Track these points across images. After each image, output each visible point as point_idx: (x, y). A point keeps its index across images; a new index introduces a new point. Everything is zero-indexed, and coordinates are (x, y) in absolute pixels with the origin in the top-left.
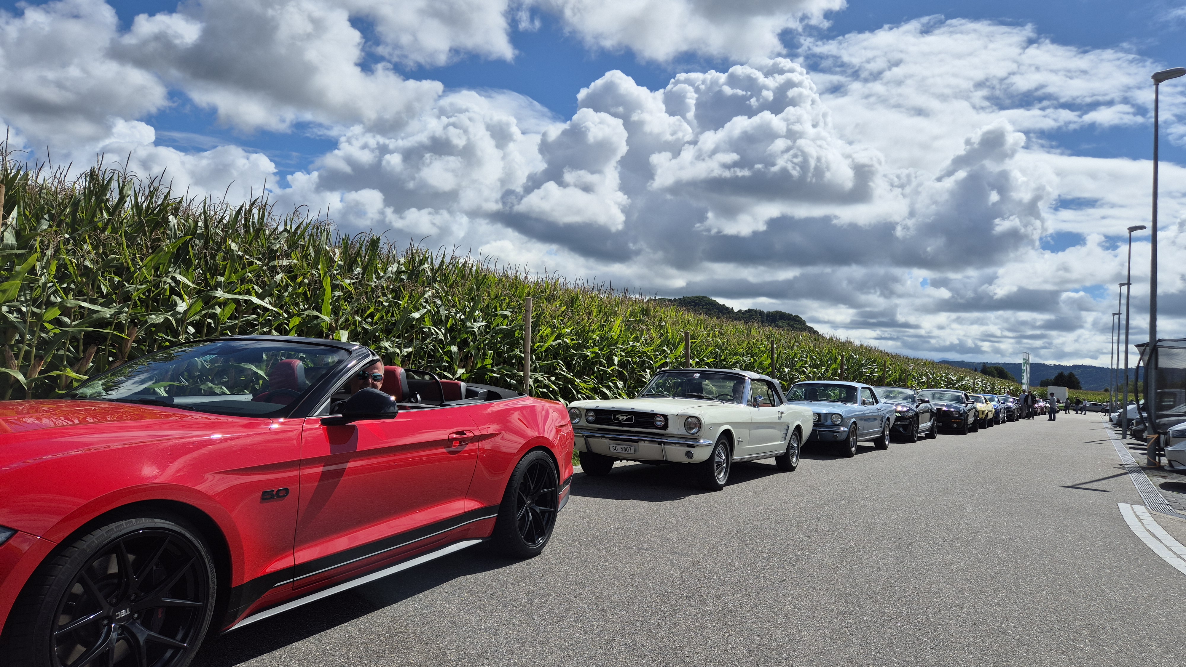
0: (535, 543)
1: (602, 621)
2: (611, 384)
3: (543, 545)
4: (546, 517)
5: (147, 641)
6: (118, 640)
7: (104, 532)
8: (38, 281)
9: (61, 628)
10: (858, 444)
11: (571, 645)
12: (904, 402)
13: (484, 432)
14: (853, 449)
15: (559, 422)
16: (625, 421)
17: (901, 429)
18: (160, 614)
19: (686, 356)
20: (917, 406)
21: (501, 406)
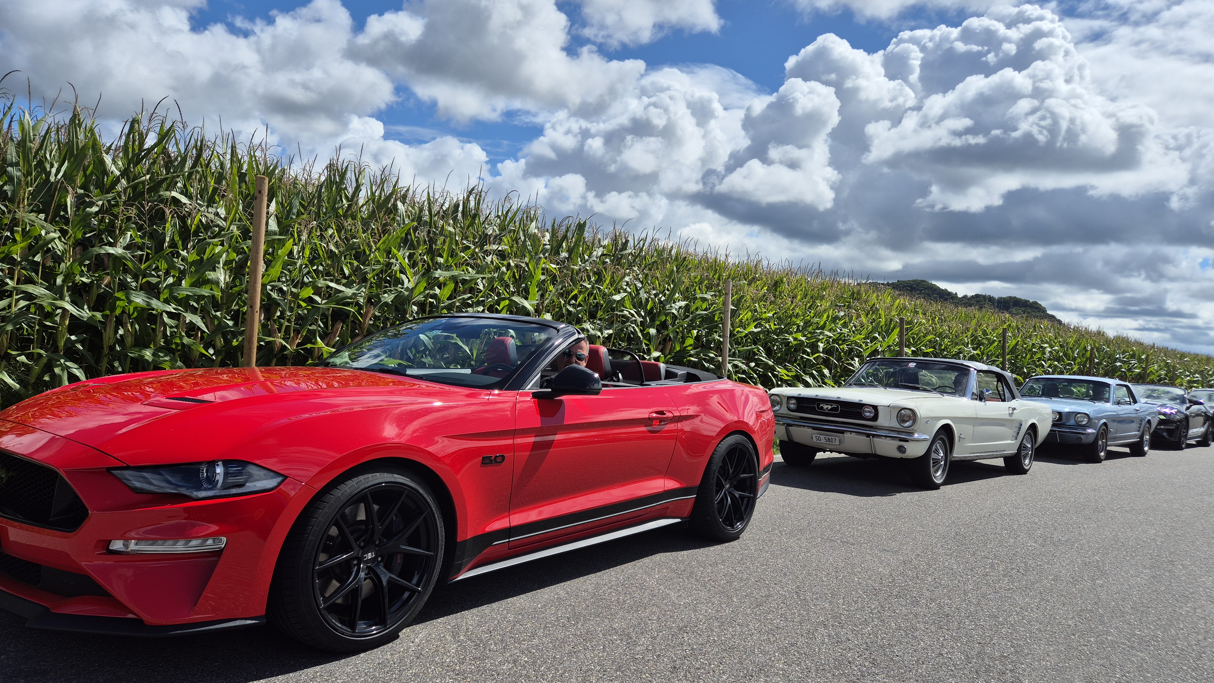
0: (733, 528)
1: (804, 611)
2: (814, 372)
3: (742, 530)
4: (745, 502)
5: (389, 582)
6: (365, 579)
7: (354, 483)
8: (295, 263)
9: (321, 564)
10: (1109, 448)
11: (771, 630)
12: (1170, 404)
13: (684, 413)
14: (1102, 454)
15: (759, 408)
16: (830, 410)
17: (1165, 434)
18: (399, 560)
19: (901, 344)
20: (1188, 408)
21: (699, 388)
